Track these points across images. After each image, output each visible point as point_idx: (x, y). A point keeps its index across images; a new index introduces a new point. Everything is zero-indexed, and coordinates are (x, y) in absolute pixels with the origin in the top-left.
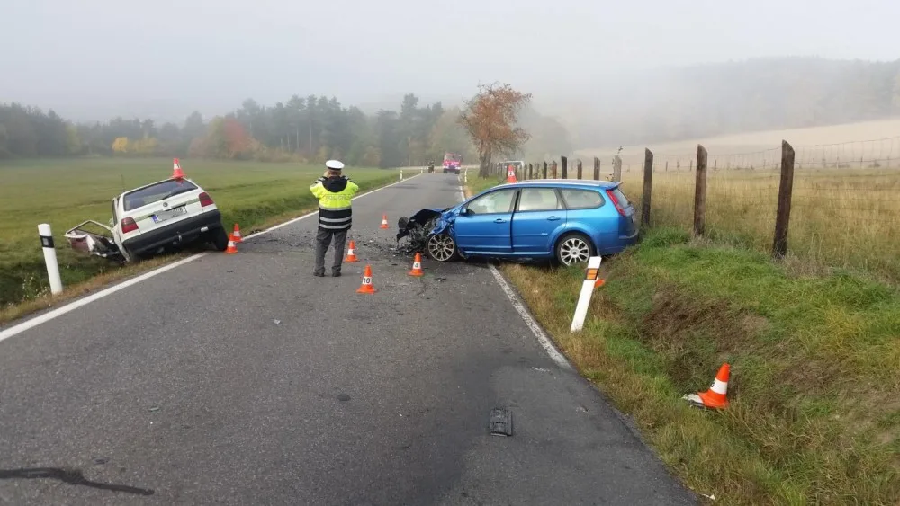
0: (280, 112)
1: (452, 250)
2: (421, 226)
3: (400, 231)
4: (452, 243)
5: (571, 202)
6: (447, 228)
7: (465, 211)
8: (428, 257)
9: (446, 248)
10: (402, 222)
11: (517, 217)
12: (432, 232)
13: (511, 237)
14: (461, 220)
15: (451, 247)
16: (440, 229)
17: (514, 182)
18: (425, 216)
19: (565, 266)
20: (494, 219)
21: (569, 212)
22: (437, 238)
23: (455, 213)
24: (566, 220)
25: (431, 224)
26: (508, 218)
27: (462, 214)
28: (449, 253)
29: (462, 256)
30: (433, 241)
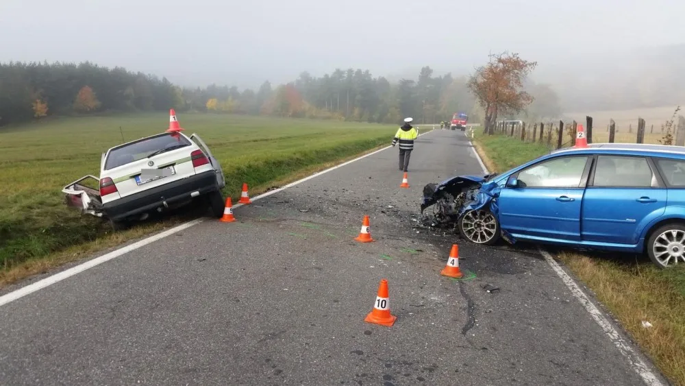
0: (328, 82)
1: (493, 231)
2: (452, 197)
3: (426, 200)
4: (493, 222)
5: (672, 179)
6: (489, 203)
7: (514, 183)
8: (462, 237)
9: (485, 229)
10: (428, 190)
11: (591, 194)
12: (469, 207)
13: (581, 221)
14: (506, 194)
15: (493, 226)
16: (480, 203)
17: (584, 145)
18: (459, 186)
19: (659, 267)
20: (556, 195)
21: (670, 192)
22: (474, 214)
23: (499, 184)
24: (666, 204)
25: (465, 195)
26: (578, 196)
27: (509, 186)
28: (489, 234)
29: (506, 239)
30: (468, 218)
